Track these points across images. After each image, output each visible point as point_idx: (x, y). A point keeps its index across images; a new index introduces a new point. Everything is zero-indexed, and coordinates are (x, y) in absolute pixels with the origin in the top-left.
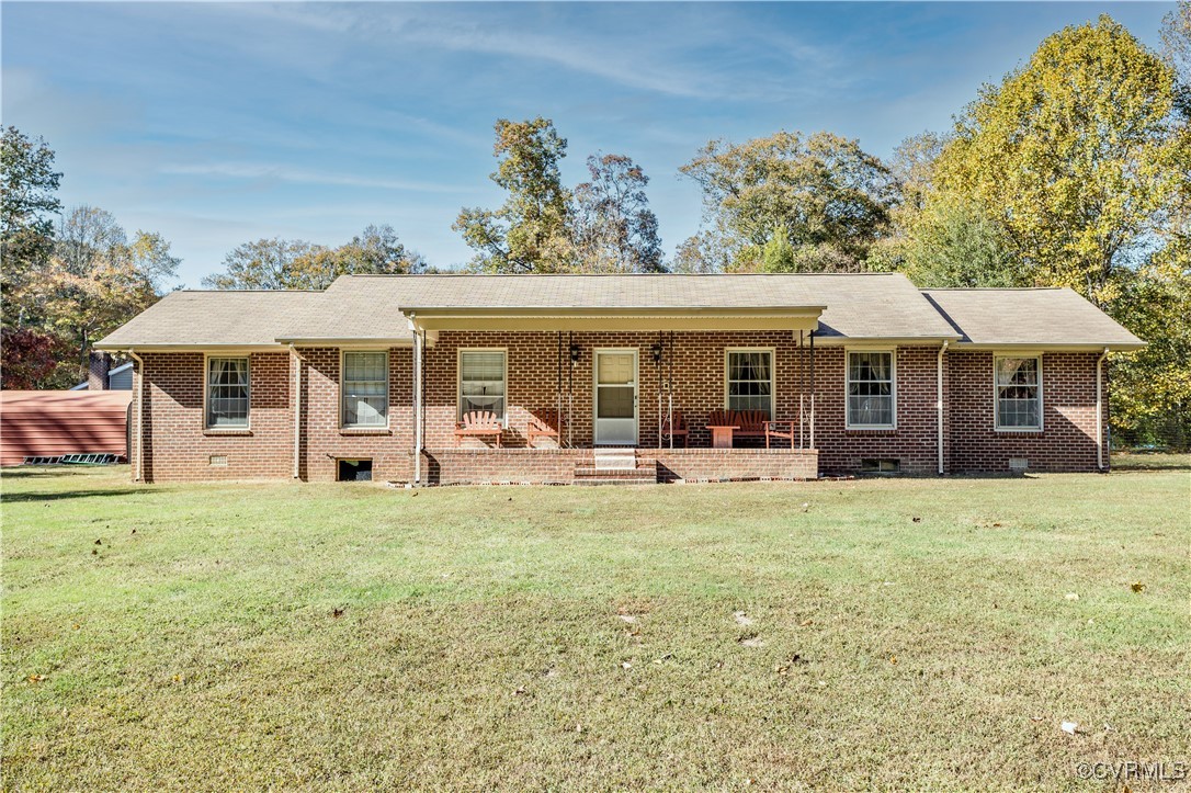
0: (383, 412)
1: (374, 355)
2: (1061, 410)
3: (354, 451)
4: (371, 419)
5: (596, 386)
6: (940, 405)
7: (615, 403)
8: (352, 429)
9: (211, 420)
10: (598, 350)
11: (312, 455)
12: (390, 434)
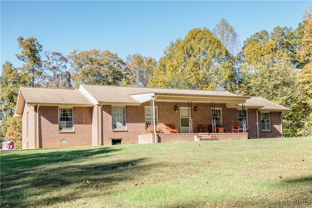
0: (124, 125)
1: (121, 108)
2: (274, 126)
3: (117, 136)
4: (120, 127)
5: (181, 118)
6: (257, 123)
7: (185, 122)
8: (116, 130)
9: (61, 129)
10: (181, 108)
11: (104, 138)
12: (127, 131)
